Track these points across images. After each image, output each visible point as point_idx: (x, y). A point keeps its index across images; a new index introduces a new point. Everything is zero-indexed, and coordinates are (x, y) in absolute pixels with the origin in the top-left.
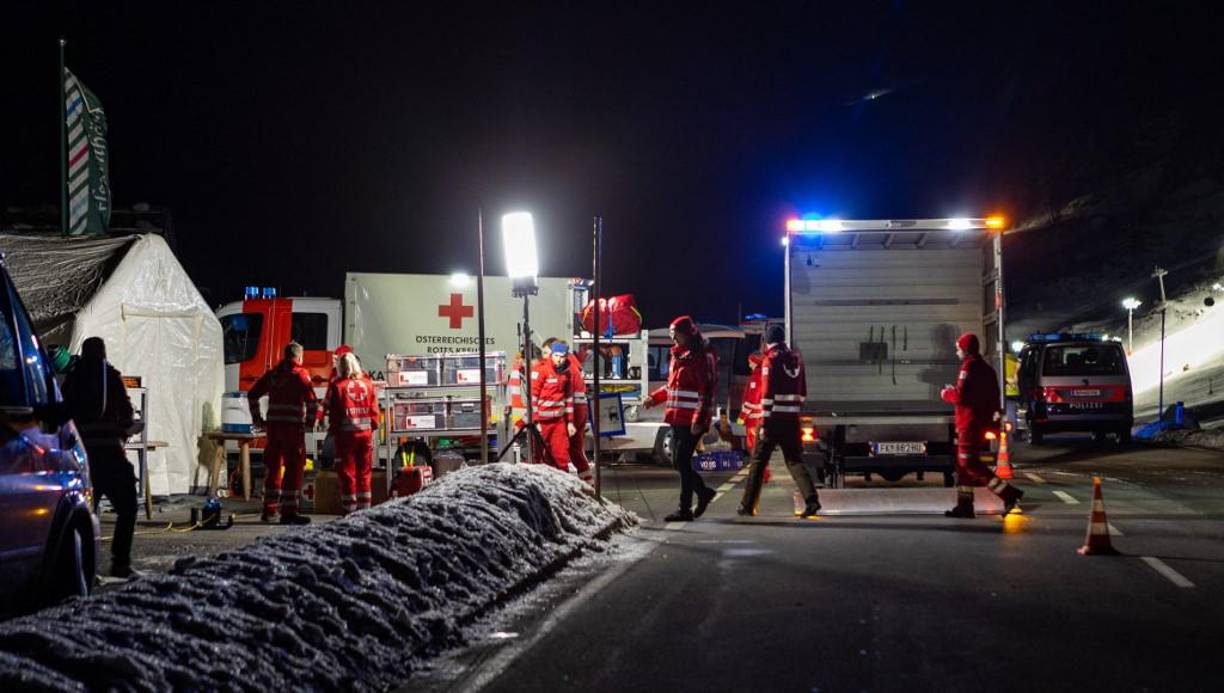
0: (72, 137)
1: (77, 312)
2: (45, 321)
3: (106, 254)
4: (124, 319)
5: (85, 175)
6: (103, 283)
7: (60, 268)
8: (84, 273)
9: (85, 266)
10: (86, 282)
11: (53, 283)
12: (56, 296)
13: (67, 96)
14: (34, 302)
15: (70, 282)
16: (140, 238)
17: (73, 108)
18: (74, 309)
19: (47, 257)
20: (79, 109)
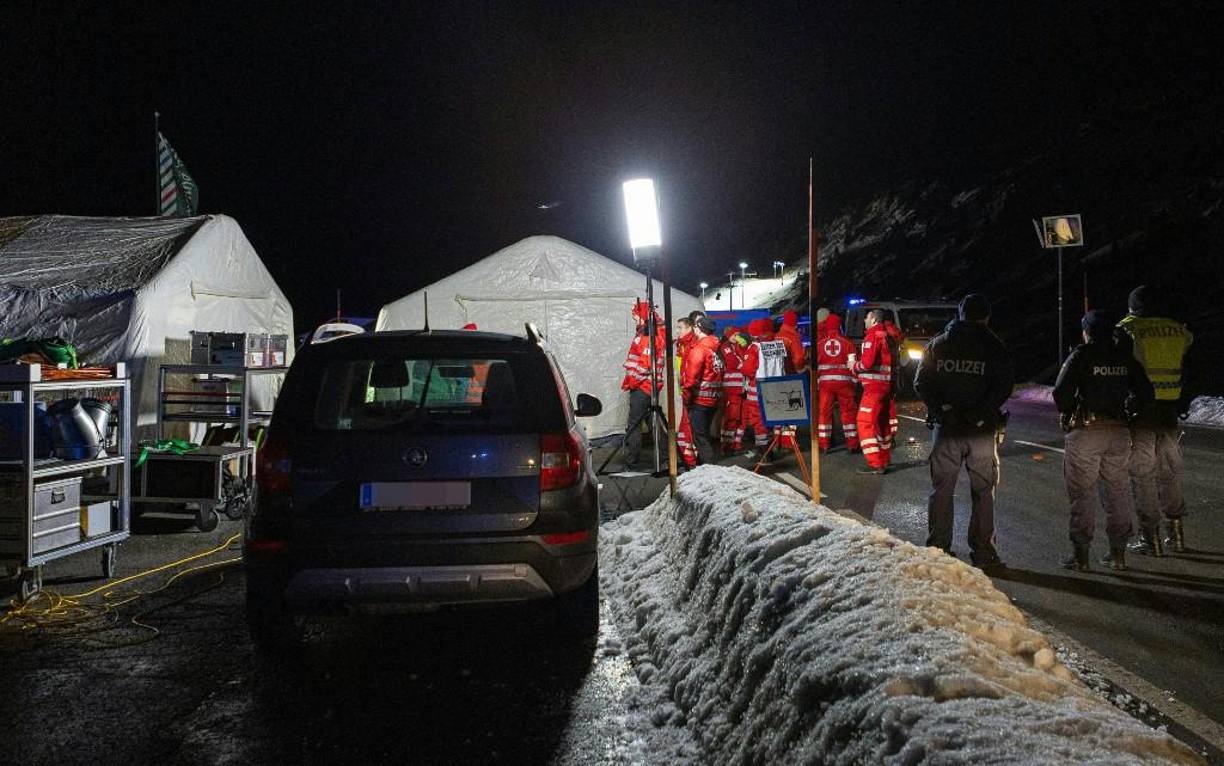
0: (164, 181)
1: (137, 289)
2: (100, 298)
3: (175, 231)
4: (194, 298)
5: (174, 196)
6: (170, 259)
7: (123, 245)
8: (150, 250)
9: (150, 243)
10: (150, 259)
11: (115, 259)
12: (115, 272)
13: (161, 152)
14: (89, 279)
15: (132, 258)
16: (211, 218)
17: (166, 160)
18: (135, 285)
19: (109, 235)
20: (170, 162)
